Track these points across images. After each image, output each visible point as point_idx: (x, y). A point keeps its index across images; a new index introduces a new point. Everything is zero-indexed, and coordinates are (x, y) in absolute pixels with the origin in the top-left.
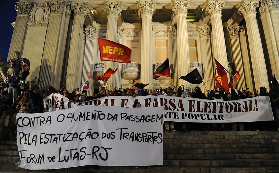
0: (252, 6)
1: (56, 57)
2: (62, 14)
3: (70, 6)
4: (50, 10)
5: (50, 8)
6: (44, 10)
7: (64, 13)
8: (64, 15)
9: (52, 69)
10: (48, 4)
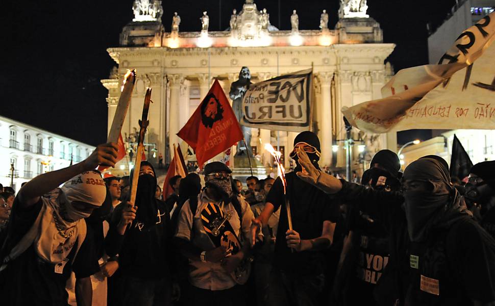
0: (326, 78)
1: (160, 127)
2: (161, 86)
3: (167, 76)
4: (149, 82)
5: (149, 80)
6: (144, 82)
7: (162, 84)
8: (162, 87)
9: (159, 137)
10: (147, 75)
